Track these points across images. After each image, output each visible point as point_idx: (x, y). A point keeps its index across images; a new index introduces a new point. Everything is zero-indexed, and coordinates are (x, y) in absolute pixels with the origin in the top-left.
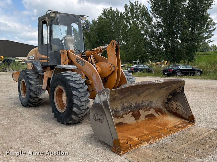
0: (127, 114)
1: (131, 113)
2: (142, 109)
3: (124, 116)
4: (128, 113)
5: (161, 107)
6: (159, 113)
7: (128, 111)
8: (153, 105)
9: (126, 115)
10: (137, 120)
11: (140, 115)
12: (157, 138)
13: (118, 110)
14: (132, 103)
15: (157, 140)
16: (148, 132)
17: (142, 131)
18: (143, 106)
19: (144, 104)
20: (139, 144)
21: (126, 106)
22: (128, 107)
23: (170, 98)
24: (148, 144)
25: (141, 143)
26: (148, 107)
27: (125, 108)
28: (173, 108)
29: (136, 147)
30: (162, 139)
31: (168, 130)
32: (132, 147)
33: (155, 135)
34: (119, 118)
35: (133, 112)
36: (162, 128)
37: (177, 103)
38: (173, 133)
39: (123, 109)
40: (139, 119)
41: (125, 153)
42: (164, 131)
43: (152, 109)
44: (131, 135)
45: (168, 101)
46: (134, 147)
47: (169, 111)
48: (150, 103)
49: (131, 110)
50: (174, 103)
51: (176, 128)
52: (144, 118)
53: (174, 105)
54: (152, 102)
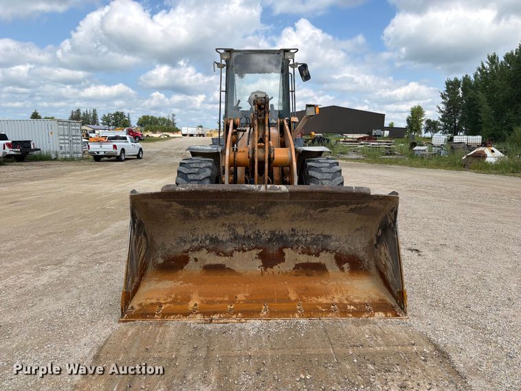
0: (244, 251)
1: (255, 252)
2: (292, 248)
3: (236, 254)
4: (249, 250)
5: (362, 254)
6: (346, 266)
7: (249, 244)
8: (333, 244)
9: (241, 252)
10: (265, 269)
11: (283, 260)
12: (239, 314)
13: (220, 238)
14: (261, 231)
15: (234, 321)
16: (244, 298)
17: (239, 293)
18: (298, 241)
19: (300, 239)
20: (181, 314)
21: (243, 234)
22: (249, 237)
23: (380, 234)
24: (201, 321)
25: (186, 314)
26: (315, 246)
27: (240, 238)
28: (382, 263)
29: (167, 318)
30: (252, 321)
31: (298, 307)
32: (156, 316)
33: (244, 309)
34: (221, 255)
35: (265, 250)
36: (295, 298)
37: (386, 251)
38: (301, 316)
39: (236, 238)
40: (272, 268)
41: (129, 321)
42: (285, 306)
43: (328, 253)
44: (200, 294)
45: (377, 241)
46: (163, 317)
47: (377, 267)
48: (321, 239)
49: (259, 246)
50: (383, 249)
51: (328, 309)
52: (288, 269)
53: (383, 254)
54: (329, 237)
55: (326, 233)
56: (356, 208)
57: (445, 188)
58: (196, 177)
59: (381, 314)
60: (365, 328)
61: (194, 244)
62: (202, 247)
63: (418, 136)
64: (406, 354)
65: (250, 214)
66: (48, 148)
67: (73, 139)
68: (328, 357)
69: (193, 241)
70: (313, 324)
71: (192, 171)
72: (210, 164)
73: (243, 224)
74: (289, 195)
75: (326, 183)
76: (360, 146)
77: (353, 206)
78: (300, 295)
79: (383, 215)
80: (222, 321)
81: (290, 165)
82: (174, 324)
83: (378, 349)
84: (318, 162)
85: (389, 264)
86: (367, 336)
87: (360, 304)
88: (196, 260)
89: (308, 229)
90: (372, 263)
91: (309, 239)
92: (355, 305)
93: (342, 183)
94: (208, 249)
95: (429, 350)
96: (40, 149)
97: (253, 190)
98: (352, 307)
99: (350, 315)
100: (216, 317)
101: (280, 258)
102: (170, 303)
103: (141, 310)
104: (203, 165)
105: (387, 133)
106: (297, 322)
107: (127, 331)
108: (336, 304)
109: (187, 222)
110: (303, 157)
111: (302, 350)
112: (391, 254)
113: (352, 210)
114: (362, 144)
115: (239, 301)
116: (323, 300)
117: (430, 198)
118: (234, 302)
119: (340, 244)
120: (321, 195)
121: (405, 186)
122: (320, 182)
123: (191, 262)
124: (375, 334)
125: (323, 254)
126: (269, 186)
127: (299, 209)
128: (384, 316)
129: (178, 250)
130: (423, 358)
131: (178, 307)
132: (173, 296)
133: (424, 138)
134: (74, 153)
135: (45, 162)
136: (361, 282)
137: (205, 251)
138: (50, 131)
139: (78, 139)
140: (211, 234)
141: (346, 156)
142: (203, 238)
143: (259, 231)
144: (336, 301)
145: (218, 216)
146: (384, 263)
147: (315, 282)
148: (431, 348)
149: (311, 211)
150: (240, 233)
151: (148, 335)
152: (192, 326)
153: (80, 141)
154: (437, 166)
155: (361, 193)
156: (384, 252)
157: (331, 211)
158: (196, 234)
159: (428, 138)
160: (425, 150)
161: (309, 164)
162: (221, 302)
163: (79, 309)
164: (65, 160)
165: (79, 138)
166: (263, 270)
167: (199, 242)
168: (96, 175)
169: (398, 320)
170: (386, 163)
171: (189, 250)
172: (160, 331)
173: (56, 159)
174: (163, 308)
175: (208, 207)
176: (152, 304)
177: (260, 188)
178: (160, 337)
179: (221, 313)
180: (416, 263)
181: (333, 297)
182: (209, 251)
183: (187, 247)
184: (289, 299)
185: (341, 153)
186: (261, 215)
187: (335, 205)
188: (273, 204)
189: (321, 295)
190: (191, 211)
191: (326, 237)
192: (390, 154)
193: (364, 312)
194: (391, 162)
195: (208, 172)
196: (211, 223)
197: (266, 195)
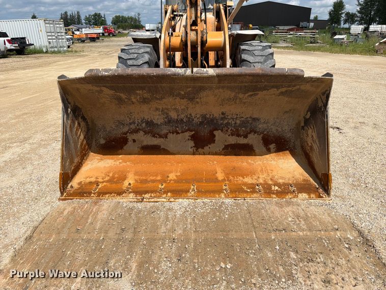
0: (178, 133)
2: (222, 131)
3: (170, 136)
4: (183, 132)
5: (288, 135)
6: (272, 146)
7: (182, 127)
8: (261, 126)
9: (175, 134)
10: (197, 150)
11: (214, 141)
12: (169, 194)
13: (155, 122)
14: (193, 115)
15: (163, 200)
16: (175, 178)
17: (171, 172)
18: (228, 124)
19: (230, 121)
20: (115, 193)
21: (176, 117)
22: (182, 120)
23: (308, 117)
24: (133, 200)
25: (120, 193)
26: (243, 129)
27: (174, 121)
28: (308, 144)
29: (102, 196)
30: (181, 200)
31: (224, 187)
32: (92, 195)
33: (173, 188)
34: (157, 137)
35: (197, 132)
36: (223, 178)
37: (314, 134)
38: (227, 197)
39: (169, 122)
40: (203, 148)
41: (68, 199)
42: (211, 186)
43: (256, 135)
44: (136, 174)
45: (305, 123)
46: (99, 196)
47: (302, 147)
48: (250, 122)
49: (192, 128)
50: (310, 131)
51: (253, 189)
52: (218, 149)
53: (310, 136)
54: (258, 119)
55: (255, 116)
56: (286, 91)
57: (361, 71)
58: (135, 63)
59: (305, 195)
60: (288, 209)
61: (131, 126)
62: (139, 129)
63: (337, 27)
64: (329, 241)
65: (181, 99)
66: (40, 43)
67: (58, 35)
68: (250, 242)
69: (130, 124)
70: (237, 205)
71: (131, 57)
72: (148, 50)
73: (175, 109)
74: (217, 79)
75: (258, 66)
76: (289, 36)
77: (284, 90)
78: (227, 175)
79: (313, 98)
80: (153, 200)
81: (223, 49)
82: (108, 203)
83: (301, 234)
84: (251, 45)
85: (315, 147)
86: (290, 219)
87: (284, 184)
88: (134, 141)
89: (238, 113)
90: (298, 143)
91: (238, 122)
92: (279, 185)
93: (274, 66)
94: (144, 132)
95: (353, 236)
96: (33, 44)
97: (179, 74)
98: (277, 188)
99: (274, 196)
100: (147, 196)
101: (211, 139)
102: (107, 181)
103: (79, 188)
104: (142, 50)
105: (312, 24)
106: (223, 202)
107: (64, 209)
108: (261, 184)
109: (122, 106)
110: (237, 41)
111: (225, 233)
112: (319, 137)
113: (282, 93)
114: (291, 34)
115: (170, 181)
116: (248, 180)
117: (348, 79)
118: (165, 182)
119: (268, 126)
120: (251, 78)
121: (326, 69)
122: (252, 65)
123: (130, 143)
124: (298, 217)
125: (251, 136)
126: (195, 70)
127: (228, 94)
128: (307, 197)
129: (119, 132)
130: (347, 246)
131: (114, 186)
132: (111, 175)
133: (343, 28)
134: (61, 47)
135: (38, 55)
136: (286, 161)
137: (142, 133)
138: (40, 29)
139: (62, 36)
140: (146, 118)
141: (277, 45)
142: (139, 121)
143: (191, 115)
144: (261, 181)
145: (150, 101)
146: (310, 145)
147: (243, 162)
148: (355, 234)
149: (241, 96)
150: (173, 116)
151: (82, 214)
152: (125, 205)
153: (64, 37)
154: (354, 52)
155: (294, 75)
156: (311, 135)
157: (261, 94)
158: (133, 117)
159: (346, 29)
160: (343, 39)
161: (243, 47)
162: (153, 181)
163: (28, 186)
164: (54, 52)
165: (63, 34)
166: (195, 150)
167: (136, 125)
168: (75, 65)
169: (321, 201)
170: (310, 50)
171: (127, 132)
172: (94, 210)
173: (47, 52)
174: (100, 187)
175: (138, 92)
176: (91, 183)
177: (185, 72)
178: (92, 217)
179: (152, 192)
180: (337, 141)
181: (259, 177)
182: (146, 133)
183: (126, 129)
184: (217, 178)
185: (273, 42)
186: (191, 99)
187: (265, 88)
188: (202, 89)
189: (247, 175)
190: (123, 96)
191: (254, 119)
192: (314, 43)
193: (287, 193)
194: (314, 49)
195: (147, 57)
196: (145, 107)
197: (193, 79)
